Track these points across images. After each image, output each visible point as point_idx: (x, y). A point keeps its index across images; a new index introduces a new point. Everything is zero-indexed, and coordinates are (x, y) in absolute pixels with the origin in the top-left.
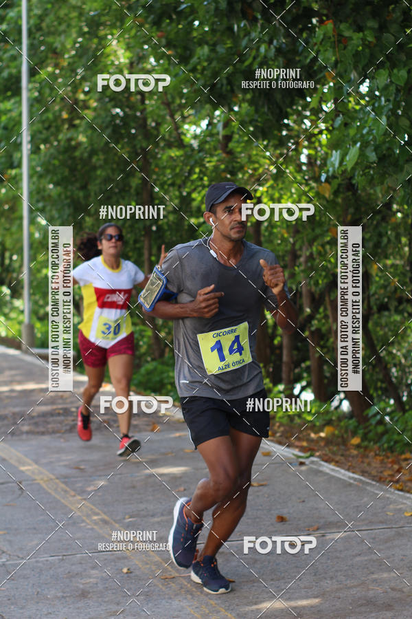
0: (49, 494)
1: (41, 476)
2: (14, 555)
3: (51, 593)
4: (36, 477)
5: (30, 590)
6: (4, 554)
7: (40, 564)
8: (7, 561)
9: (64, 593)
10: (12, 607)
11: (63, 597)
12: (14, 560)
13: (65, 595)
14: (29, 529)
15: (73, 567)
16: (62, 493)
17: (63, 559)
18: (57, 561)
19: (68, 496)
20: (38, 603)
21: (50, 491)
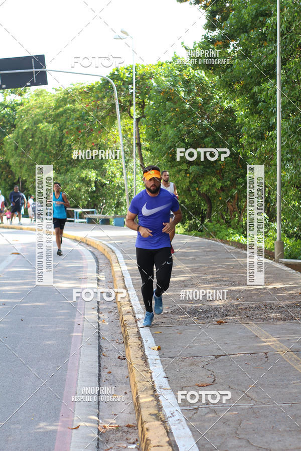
0: (286, 361)
1: (281, 349)
2: (259, 402)
3: (282, 428)
4: (278, 350)
5: (268, 425)
6: (253, 401)
7: (276, 409)
8: (254, 405)
9: (290, 428)
10: (256, 435)
11: (290, 431)
12: (258, 405)
13: (291, 430)
14: (270, 384)
15: (298, 411)
16: (295, 361)
17: (291, 406)
18: (288, 407)
19: (299, 363)
20: (273, 433)
21: (286, 359)
